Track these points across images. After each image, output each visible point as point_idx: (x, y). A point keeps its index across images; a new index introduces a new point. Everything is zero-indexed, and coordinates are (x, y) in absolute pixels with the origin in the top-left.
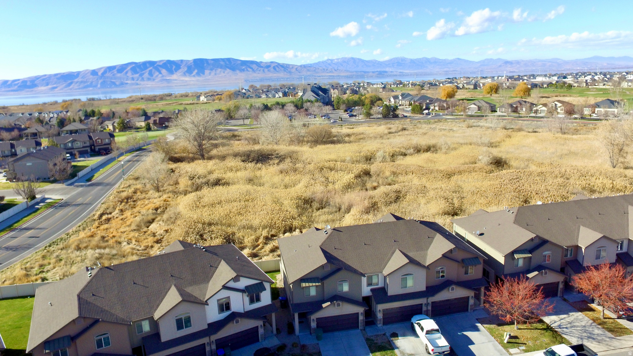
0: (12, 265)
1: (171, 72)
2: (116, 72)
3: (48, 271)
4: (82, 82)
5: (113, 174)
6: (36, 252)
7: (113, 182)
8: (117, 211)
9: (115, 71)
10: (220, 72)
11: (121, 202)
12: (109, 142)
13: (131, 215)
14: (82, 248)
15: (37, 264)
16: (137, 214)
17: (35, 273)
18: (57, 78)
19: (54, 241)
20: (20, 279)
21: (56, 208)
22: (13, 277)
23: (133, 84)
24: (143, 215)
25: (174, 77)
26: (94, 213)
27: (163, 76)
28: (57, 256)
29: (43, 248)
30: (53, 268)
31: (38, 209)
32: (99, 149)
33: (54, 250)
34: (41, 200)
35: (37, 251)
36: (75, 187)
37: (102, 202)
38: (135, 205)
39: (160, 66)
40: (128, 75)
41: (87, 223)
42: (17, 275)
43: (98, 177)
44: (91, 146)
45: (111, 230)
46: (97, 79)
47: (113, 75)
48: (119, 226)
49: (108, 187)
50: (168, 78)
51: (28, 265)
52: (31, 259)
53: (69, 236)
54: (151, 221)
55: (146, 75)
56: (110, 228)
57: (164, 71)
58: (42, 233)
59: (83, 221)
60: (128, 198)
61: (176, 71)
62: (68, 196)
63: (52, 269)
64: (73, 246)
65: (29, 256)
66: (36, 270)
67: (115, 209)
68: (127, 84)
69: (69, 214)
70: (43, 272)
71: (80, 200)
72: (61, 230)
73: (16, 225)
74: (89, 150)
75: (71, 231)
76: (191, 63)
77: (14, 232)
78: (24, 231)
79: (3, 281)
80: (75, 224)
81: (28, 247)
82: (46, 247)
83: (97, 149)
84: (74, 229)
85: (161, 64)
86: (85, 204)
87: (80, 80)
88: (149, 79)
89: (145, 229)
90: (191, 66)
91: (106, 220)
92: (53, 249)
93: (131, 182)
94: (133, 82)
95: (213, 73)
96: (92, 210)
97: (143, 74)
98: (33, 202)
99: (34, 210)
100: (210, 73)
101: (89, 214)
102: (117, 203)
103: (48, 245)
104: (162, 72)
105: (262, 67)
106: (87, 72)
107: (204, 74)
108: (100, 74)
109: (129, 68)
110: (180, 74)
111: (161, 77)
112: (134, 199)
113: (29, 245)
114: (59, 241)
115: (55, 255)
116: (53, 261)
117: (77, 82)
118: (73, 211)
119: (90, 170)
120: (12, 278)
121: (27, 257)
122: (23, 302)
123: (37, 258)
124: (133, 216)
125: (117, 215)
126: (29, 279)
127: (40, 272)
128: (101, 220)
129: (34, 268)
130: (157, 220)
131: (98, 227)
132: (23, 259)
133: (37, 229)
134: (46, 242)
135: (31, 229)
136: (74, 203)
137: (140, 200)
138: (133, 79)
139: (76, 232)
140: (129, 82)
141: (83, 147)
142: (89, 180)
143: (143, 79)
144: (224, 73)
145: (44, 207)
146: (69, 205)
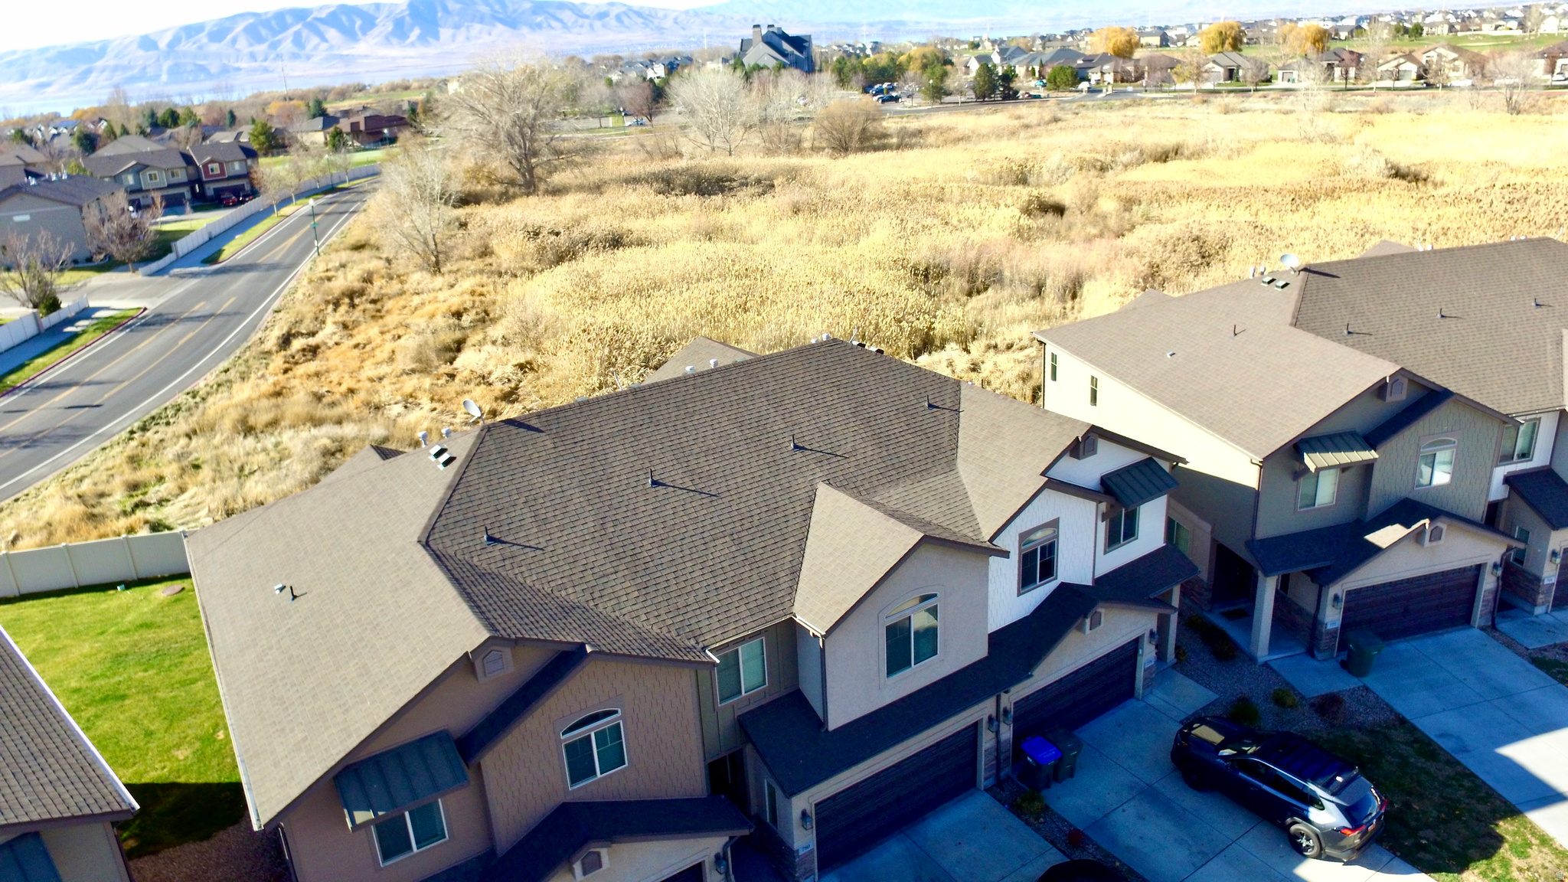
0: (31, 490)
1: (350, 35)
2: (205, 40)
3: (162, 502)
4: (116, 68)
5: (278, 244)
6: (104, 449)
7: (287, 261)
8: (329, 328)
9: (203, 38)
10: (480, 32)
11: (337, 304)
12: (245, 172)
13: (382, 333)
14: (259, 426)
15: (118, 480)
16: (400, 331)
17: (118, 508)
18: (48, 60)
19: (154, 413)
20: (70, 531)
21: (132, 331)
22: (41, 523)
23: (254, 70)
24: (418, 333)
25: (362, 47)
26: (260, 334)
27: (331, 48)
28: (180, 457)
29: (125, 434)
30: (176, 491)
31: (75, 336)
32: (216, 190)
33: (162, 441)
34: (77, 313)
35: (107, 444)
36: (173, 279)
37: (275, 306)
38: (379, 311)
39: (321, 20)
40: (237, 46)
41: (247, 361)
42: (57, 517)
43: (233, 251)
44: (191, 183)
45: (334, 377)
46: (158, 60)
47: (200, 48)
48: (356, 364)
49: (277, 273)
50: (345, 52)
51: (85, 487)
52: (92, 467)
53: (198, 399)
54: (455, 346)
55: (287, 46)
56: (327, 371)
57: (332, 34)
58: (106, 396)
59: (232, 357)
60: (352, 295)
61: (364, 34)
62: (162, 301)
63: (177, 496)
64: (227, 423)
65: (82, 460)
66: (119, 498)
67: (324, 322)
68: (238, 69)
69: (181, 342)
70: (145, 505)
71: (201, 307)
72: (167, 384)
73: (13, 377)
74: (188, 195)
75: (201, 383)
76: (403, 11)
77: (16, 397)
78: (46, 391)
79: (11, 538)
80: (208, 367)
81: (73, 435)
82: (132, 432)
83: (210, 188)
84: (211, 378)
85: (323, 15)
86: (222, 315)
87: (112, 63)
88: (295, 56)
89: (447, 368)
90: (403, 18)
91: (304, 350)
92: (157, 437)
93: (345, 256)
94: (254, 64)
95: (462, 35)
96: (252, 327)
97: (280, 42)
98: (55, 317)
99: (62, 338)
100: (454, 36)
101: (245, 338)
102: (323, 307)
103: (136, 425)
104: (327, 36)
105: (587, 17)
106: (127, 41)
107: (437, 37)
108: (163, 44)
109: (239, 28)
110: (376, 40)
111: (327, 50)
112: (373, 296)
113: (74, 428)
114: (170, 412)
115: (170, 452)
116: (170, 470)
117: (103, 70)
118: (191, 335)
119: (206, 238)
120: (41, 529)
121: (76, 463)
122: (103, 606)
123: (110, 464)
124: (388, 336)
125: (336, 338)
126: (102, 529)
127: (137, 506)
128: (289, 352)
129: (109, 495)
130: (470, 342)
131: (286, 371)
132: (64, 469)
133: (89, 384)
134: (132, 418)
135: (69, 385)
136: (185, 315)
137: (390, 298)
138: (253, 57)
139: (219, 385)
140: (243, 65)
141: (170, 186)
142: (213, 259)
143: (279, 57)
144: (490, 34)
145: (91, 329)
146: (169, 321)
